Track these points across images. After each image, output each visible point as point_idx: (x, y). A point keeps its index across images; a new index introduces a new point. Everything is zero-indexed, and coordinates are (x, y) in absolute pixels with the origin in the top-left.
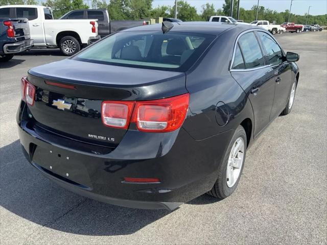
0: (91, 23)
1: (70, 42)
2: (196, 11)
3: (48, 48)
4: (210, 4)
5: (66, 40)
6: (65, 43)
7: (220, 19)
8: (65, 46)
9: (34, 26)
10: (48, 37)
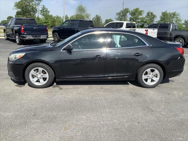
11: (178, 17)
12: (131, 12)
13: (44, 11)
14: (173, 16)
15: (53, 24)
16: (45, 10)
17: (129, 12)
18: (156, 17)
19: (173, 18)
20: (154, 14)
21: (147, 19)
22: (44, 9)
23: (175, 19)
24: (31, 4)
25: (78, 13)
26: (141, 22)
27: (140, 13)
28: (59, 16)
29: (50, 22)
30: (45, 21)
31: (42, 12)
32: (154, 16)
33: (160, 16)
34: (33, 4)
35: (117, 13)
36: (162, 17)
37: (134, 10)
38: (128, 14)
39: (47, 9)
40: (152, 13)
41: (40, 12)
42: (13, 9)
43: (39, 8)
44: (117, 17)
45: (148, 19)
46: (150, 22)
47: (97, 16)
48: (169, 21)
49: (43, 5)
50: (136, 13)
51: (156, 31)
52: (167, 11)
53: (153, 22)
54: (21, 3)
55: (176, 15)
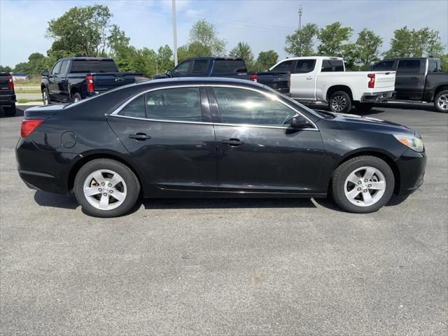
0: (369, 75)
1: (340, 98)
5: (337, 96)
6: (335, 100)
9: (307, 79)
11: (434, 39)
12: (321, 34)
13: (118, 39)
14: (422, 39)
15: (138, 68)
16: (118, 37)
17: (317, 33)
18: (381, 42)
19: (423, 42)
21: (359, 49)
22: (116, 35)
23: (428, 45)
24: (86, 23)
25: (197, 40)
26: (346, 55)
27: (344, 34)
28: (150, 49)
29: (131, 63)
30: (120, 62)
31: (111, 42)
32: (377, 41)
33: (390, 41)
34: (90, 24)
35: (288, 38)
36: (395, 42)
37: (328, 27)
38: (315, 38)
39: (123, 33)
40: (370, 34)
41: (107, 41)
42: (46, 37)
43: (106, 32)
44: (289, 46)
45: (363, 47)
46: (368, 55)
47: (240, 44)
48: (413, 51)
49: (114, 26)
50: (333, 35)
51: (392, 75)
52: (408, 28)
53: (375, 54)
54: (64, 22)
55: (430, 35)
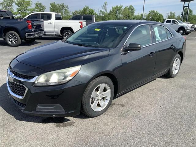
0: (80, 22)
1: (68, 33)
2: (163, 17)
3: (56, 36)
4: (173, 12)
5: (66, 32)
6: (65, 34)
7: (172, 21)
8: (65, 35)
9: (49, 23)
10: (56, 30)
11: (67, 8)
12: (17, 2)
14: (62, 8)
17: (15, 2)
18: (46, 8)
19: (63, 10)
20: (43, 5)
27: (28, 3)
32: (44, 8)
36: (51, 8)
40: (40, 4)
45: (38, 10)
52: (56, 3)
55: (65, 7)
